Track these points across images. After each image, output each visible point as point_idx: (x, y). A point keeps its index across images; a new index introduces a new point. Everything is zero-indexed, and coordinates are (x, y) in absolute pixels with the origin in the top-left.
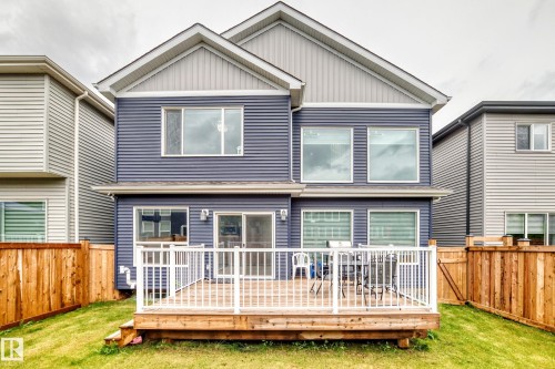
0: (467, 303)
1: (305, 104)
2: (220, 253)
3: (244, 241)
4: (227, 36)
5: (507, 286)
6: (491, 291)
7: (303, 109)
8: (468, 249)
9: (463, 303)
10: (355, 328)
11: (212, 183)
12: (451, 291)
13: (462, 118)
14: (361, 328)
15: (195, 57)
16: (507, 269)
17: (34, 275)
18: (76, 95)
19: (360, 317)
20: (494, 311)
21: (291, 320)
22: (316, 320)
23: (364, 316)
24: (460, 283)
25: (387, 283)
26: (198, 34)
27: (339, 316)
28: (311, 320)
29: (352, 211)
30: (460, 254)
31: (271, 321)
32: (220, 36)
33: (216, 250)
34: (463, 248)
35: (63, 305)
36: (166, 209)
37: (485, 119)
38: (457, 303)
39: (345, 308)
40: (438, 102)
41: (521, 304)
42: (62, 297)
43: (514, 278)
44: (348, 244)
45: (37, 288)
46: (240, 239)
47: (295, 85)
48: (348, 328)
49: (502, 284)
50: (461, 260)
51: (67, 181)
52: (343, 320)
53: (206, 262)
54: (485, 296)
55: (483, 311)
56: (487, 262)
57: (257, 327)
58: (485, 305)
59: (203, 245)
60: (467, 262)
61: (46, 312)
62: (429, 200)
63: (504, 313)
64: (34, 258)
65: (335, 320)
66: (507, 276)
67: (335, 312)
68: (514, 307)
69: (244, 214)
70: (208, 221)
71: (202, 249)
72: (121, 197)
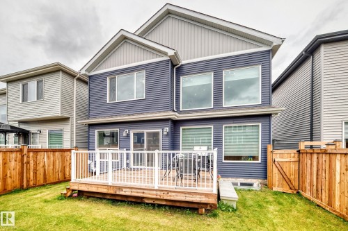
0: (298, 192)
1: (183, 62)
2: (134, 154)
3: (145, 147)
4: (137, 34)
5: (320, 180)
6: (311, 185)
7: (182, 65)
8: (299, 151)
9: (295, 192)
10: (165, 198)
11: (129, 115)
12: (285, 183)
13: (306, 50)
14: (168, 198)
15: (122, 48)
16: (320, 168)
17: (52, 164)
18: (74, 77)
19: (168, 192)
20: (312, 199)
21: (133, 190)
22: (145, 191)
23: (171, 192)
24: (292, 177)
25: (190, 172)
26: (122, 35)
27: (156, 190)
28: (142, 191)
29: (212, 127)
30: (293, 155)
31: (124, 190)
32: (134, 34)
33: (132, 152)
34: (295, 151)
35: (65, 178)
36: (107, 131)
37: (323, 49)
38: (290, 191)
39: (161, 186)
40: (274, 44)
41: (327, 195)
42: (64, 174)
43: (324, 174)
44: (206, 148)
45: (53, 170)
46: (143, 146)
47: (171, 53)
48: (161, 198)
49: (317, 178)
50: (293, 160)
51: (70, 120)
52: (159, 193)
53: (127, 159)
54: (308, 188)
55: (306, 199)
56: (309, 161)
57: (118, 193)
58: (307, 195)
59: (125, 149)
60: (299, 161)
61: (57, 181)
62: (269, 116)
63: (317, 201)
64: (52, 156)
65: (155, 192)
66: (320, 173)
67: (156, 188)
68: (323, 197)
69: (145, 131)
70: (128, 136)
71: (124, 152)
72: (91, 125)
